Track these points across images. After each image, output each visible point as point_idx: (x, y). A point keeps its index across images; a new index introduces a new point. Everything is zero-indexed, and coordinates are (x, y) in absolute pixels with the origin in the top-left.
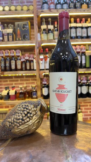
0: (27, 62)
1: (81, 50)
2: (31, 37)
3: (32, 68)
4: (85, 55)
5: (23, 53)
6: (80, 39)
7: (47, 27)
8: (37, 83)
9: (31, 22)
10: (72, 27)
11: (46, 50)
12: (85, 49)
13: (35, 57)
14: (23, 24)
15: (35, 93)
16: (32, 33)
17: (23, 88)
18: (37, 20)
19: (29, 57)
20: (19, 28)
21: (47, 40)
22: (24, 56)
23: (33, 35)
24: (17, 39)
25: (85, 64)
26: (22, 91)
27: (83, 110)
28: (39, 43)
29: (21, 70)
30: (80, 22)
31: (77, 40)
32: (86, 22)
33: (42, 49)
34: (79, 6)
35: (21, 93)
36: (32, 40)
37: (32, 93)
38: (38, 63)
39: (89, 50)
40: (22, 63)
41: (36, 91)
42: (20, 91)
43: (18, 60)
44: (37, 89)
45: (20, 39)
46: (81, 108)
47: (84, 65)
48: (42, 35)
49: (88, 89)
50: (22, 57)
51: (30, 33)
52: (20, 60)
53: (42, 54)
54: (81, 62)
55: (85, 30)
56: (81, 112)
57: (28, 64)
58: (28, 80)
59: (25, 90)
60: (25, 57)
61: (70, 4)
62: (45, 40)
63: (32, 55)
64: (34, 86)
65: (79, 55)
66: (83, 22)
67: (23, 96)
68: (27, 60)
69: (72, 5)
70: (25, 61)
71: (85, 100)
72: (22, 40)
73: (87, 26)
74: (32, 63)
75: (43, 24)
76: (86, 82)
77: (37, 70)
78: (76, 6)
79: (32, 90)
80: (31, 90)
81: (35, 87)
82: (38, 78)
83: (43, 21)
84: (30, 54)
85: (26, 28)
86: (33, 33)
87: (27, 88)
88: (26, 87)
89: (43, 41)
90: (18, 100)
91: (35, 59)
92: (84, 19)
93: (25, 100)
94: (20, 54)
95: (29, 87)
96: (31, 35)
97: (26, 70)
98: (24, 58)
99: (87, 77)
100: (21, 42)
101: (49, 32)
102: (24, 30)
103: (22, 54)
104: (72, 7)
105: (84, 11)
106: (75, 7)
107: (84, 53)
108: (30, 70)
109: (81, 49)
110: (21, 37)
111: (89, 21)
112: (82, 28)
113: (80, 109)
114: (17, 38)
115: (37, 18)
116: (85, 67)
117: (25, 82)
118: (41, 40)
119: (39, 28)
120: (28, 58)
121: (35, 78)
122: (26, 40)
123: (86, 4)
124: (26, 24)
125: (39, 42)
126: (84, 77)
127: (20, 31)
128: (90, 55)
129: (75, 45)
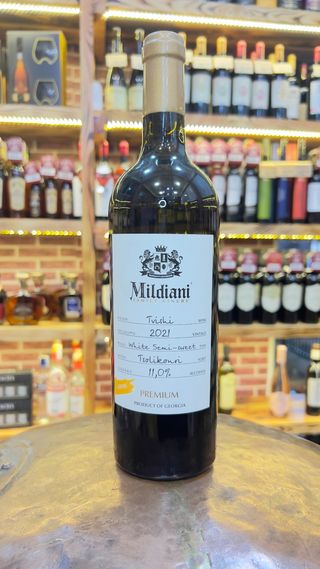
0: (47, 186)
1: (245, 157)
2: (65, 93)
3: (66, 210)
4: (256, 175)
5: (35, 150)
6: (245, 119)
7: (129, 61)
8: (81, 264)
9: (67, 36)
10: (221, 69)
11: (119, 148)
12: (258, 154)
13: (77, 171)
14: (39, 42)
15: (72, 301)
16: (71, 79)
17: (30, 283)
18: (91, 30)
19: (59, 169)
20: (20, 56)
21: (128, 110)
22: (39, 164)
23: (76, 86)
24: (15, 97)
25: (256, 207)
26: (27, 294)
27: (239, 365)
28: (95, 118)
29: (26, 213)
30: (248, 56)
31: (232, 122)
32: (266, 57)
33: (106, 143)
35: (23, 300)
36: (69, 103)
37: (62, 299)
38: (90, 193)
39: (271, 159)
40: (30, 188)
41: (79, 296)
42: (20, 294)
43: (13, 175)
44: (81, 287)
45: (27, 97)
46: (231, 356)
47: (250, 211)
48: (109, 89)
49: (261, 293)
50: (30, 166)
51: (64, 79)
52: (22, 175)
53: (107, 159)
54: (243, 199)
55: (262, 85)
56: (232, 371)
57: (51, 194)
58: (48, 253)
59: (37, 290)
60: (42, 165)
62: (119, 111)
63: (66, 163)
64: (73, 275)
65: (238, 174)
66: (259, 57)
67: (29, 310)
68: (48, 180)
70: (43, 181)
71: (245, 333)
72: (31, 102)
73: (269, 72)
74: (66, 193)
75: (113, 50)
76: (252, 269)
77: (83, 219)
79: (63, 290)
80: (60, 291)
81: (76, 279)
82: (86, 246)
83: (115, 37)
84: (61, 157)
85: (51, 57)
86: (76, 81)
87: (46, 282)
88: (42, 278)
89: (111, 111)
90: (11, 324)
91: (81, 179)
92: (261, 45)
93: (35, 324)
94: (23, 156)
95: (53, 277)
96: (65, 86)
97: (44, 214)
98: (38, 171)
99: (257, 253)
100: (30, 108)
101: (133, 82)
102: (40, 62)
103: (30, 154)
105: (265, 16)
107: (252, 169)
108: (59, 215)
109: (246, 154)
110: (29, 92)
111: (277, 52)
112: (254, 77)
113: (226, 359)
114: (13, 92)
115: (91, 24)
116: (254, 219)
117: (37, 260)
118: (104, 109)
119: (100, 61)
120: (51, 172)
121: (76, 247)
122: (46, 103)
124: (49, 43)
125: (98, 115)
126: (247, 254)
127: (25, 68)
128: (274, 176)
129: (225, 139)
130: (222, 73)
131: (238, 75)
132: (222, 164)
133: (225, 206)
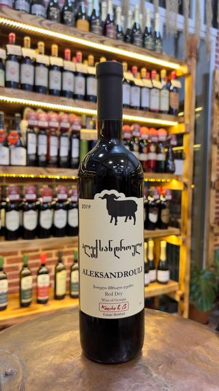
1: (71, 126)
4: (78, 137)
6: (71, 100)
10: (54, 66)
12: (79, 124)
25: (79, 158)
27: (66, 264)
30: (71, 60)
32: (83, 62)
34: (72, 21)
46: (63, 258)
47: (75, 161)
54: (70, 152)
55: (81, 80)
56: (64, 269)
61: (51, 8)
65: (66, 136)
66: (78, 61)
69: (55, 12)
73: (85, 72)
78: (65, 18)
92: (79, 54)
104: (56, 17)
105: (82, 36)
106: (62, 20)
107: (76, 134)
109: (72, 124)
111: (90, 60)
112: (76, 74)
116: (76, 166)
123: (86, 19)
126: (74, 189)
128: (89, 139)
129: (57, 112)
130: (56, 68)
131: (66, 71)
132: (56, 129)
133: (58, 156)
